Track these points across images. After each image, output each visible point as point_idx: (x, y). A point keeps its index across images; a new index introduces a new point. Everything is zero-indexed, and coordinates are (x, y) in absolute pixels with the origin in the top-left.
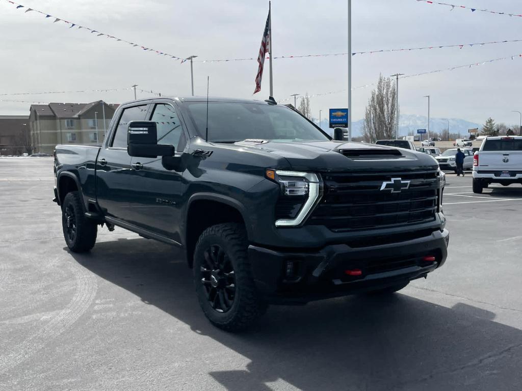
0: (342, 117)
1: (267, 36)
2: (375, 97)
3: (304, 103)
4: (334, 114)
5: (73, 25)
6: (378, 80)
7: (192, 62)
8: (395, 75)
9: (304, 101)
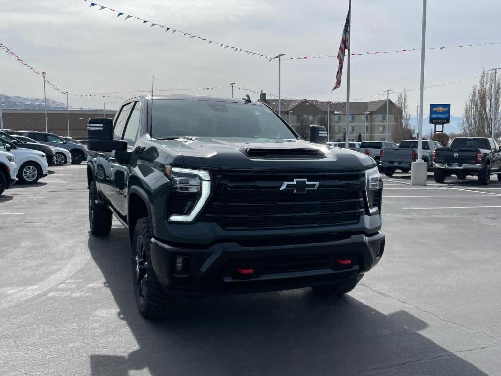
0: (444, 113)
1: (347, 33)
2: (477, 93)
3: (401, 99)
4: (434, 109)
5: (168, 29)
6: (481, 74)
7: (280, 60)
8: (493, 69)
9: (401, 96)
